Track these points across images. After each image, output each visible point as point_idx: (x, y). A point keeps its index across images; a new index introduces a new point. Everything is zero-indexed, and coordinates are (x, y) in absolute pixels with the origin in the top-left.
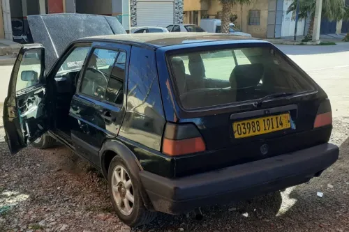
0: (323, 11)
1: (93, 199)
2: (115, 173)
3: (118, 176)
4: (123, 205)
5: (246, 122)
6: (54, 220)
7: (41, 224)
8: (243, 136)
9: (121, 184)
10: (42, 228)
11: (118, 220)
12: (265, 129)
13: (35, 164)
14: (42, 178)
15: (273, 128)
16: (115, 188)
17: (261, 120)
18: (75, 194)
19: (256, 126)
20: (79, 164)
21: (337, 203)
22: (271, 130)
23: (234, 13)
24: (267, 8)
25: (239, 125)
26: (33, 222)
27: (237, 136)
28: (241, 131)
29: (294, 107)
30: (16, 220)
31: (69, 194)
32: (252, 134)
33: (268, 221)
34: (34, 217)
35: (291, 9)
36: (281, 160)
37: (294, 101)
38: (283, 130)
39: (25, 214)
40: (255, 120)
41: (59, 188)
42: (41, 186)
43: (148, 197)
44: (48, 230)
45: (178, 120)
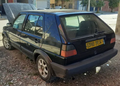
0: (91, 4)
1: (30, 70)
2: (39, 61)
3: (41, 63)
4: (43, 73)
5: (90, 43)
6: (16, 80)
7: (12, 82)
8: (89, 48)
9: (42, 66)
10: (12, 84)
11: (41, 79)
12: (96, 45)
13: (7, 56)
14: (10, 62)
15: (98, 44)
16: (39, 67)
17: (95, 42)
18: (23, 68)
19: (93, 44)
20: (23, 55)
21: (115, 68)
22: (98, 45)
23: (65, 5)
24: (74, 3)
25: (88, 44)
26: (8, 81)
27: (87, 48)
28: (89, 46)
29: (105, 36)
30: (2, 80)
31: (21, 68)
32: (92, 47)
33: (93, 76)
34: (9, 78)
35: (81, 3)
36: (101, 56)
37: (105, 34)
38: (101, 45)
39: (5, 77)
40: (93, 42)
41: (17, 66)
42: (10, 65)
43: (54, 72)
44: (14, 84)
45: (67, 43)
